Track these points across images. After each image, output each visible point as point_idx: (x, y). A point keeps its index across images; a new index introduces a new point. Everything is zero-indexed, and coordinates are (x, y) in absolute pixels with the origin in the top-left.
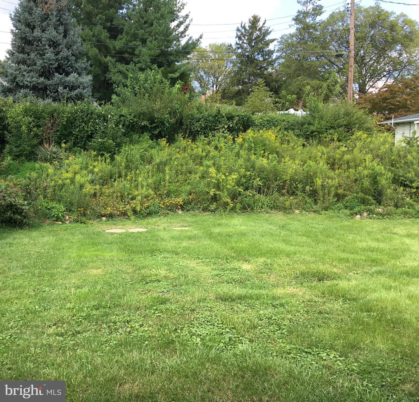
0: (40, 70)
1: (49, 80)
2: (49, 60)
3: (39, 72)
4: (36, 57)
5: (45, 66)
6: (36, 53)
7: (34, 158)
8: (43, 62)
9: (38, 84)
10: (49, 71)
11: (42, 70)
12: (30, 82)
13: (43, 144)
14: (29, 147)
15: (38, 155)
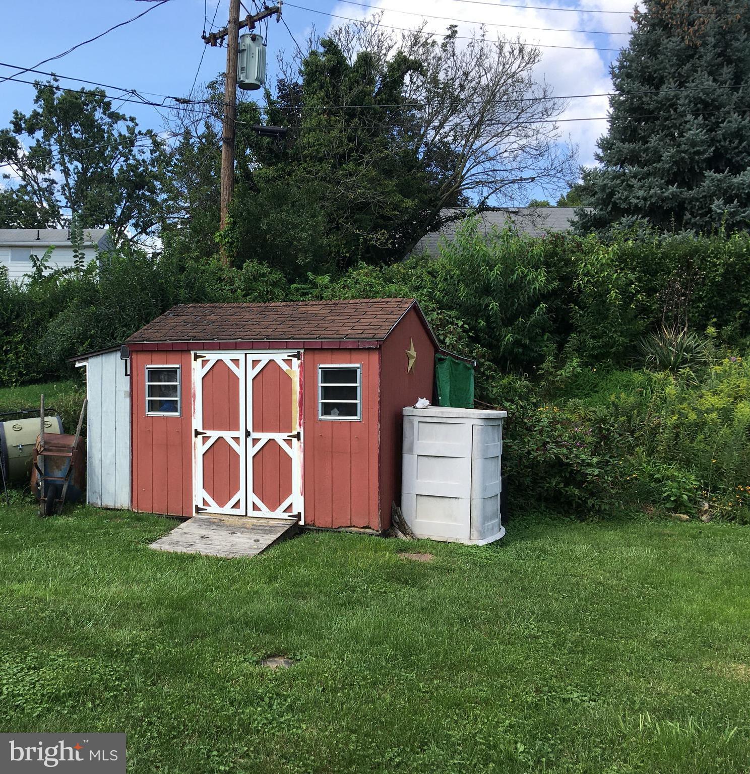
0: (669, 171)
1: (690, 188)
2: (693, 144)
3: (668, 174)
4: (662, 143)
5: (683, 158)
6: (662, 134)
7: (635, 361)
8: (677, 151)
9: (663, 201)
10: (691, 170)
11: (675, 169)
12: (645, 199)
13: (661, 330)
14: (625, 337)
15: (644, 356)
